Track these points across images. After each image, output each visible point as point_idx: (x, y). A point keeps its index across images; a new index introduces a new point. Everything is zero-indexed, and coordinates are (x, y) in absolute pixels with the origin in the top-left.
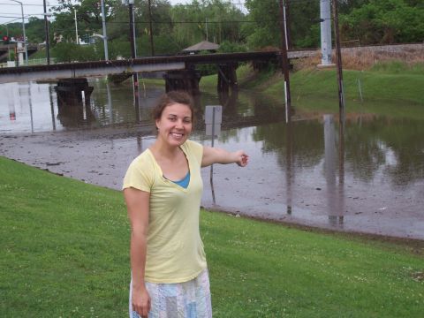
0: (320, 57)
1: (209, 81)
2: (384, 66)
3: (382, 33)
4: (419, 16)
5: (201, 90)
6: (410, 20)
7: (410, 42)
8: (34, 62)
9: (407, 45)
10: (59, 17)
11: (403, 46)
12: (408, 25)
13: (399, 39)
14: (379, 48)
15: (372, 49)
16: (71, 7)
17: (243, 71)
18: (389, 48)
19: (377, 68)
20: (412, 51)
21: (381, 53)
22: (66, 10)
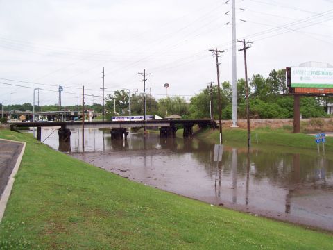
0: (232, 123)
1: (180, 132)
2: (262, 128)
5: (177, 136)
6: (266, 109)
7: (266, 118)
8: (94, 120)
10: (107, 102)
12: (265, 111)
13: (261, 116)
16: (113, 99)
17: (195, 128)
18: (260, 121)
20: (270, 122)
22: (111, 100)
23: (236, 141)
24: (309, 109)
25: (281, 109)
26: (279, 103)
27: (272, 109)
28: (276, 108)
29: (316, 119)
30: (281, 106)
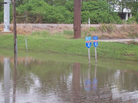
0: (3, 27)
2: (39, 34)
3: (35, 18)
4: (54, 10)
6: (50, 12)
9: (49, 24)
11: (47, 24)
12: (49, 14)
14: (34, 25)
15: (31, 25)
18: (40, 25)
19: (34, 34)
20: (52, 27)
21: (35, 27)
23: (5, 48)
24: (101, 13)
25: (68, 12)
26: (67, 7)
27: (57, 12)
28: (63, 12)
29: (108, 25)
30: (69, 9)
